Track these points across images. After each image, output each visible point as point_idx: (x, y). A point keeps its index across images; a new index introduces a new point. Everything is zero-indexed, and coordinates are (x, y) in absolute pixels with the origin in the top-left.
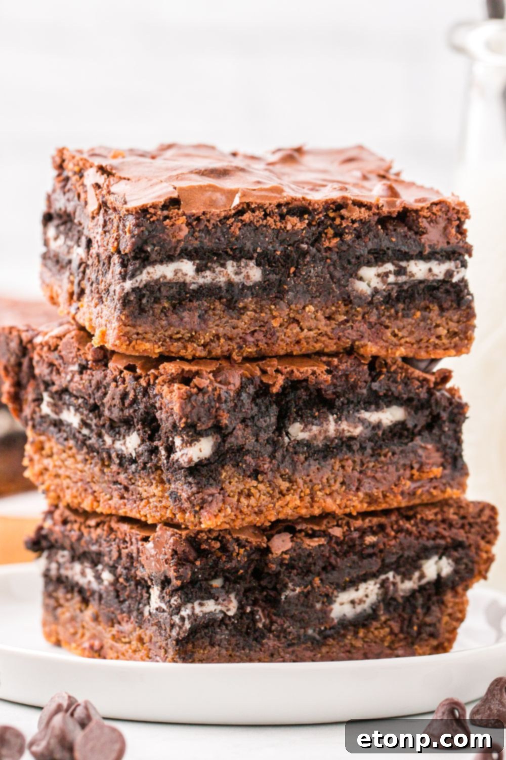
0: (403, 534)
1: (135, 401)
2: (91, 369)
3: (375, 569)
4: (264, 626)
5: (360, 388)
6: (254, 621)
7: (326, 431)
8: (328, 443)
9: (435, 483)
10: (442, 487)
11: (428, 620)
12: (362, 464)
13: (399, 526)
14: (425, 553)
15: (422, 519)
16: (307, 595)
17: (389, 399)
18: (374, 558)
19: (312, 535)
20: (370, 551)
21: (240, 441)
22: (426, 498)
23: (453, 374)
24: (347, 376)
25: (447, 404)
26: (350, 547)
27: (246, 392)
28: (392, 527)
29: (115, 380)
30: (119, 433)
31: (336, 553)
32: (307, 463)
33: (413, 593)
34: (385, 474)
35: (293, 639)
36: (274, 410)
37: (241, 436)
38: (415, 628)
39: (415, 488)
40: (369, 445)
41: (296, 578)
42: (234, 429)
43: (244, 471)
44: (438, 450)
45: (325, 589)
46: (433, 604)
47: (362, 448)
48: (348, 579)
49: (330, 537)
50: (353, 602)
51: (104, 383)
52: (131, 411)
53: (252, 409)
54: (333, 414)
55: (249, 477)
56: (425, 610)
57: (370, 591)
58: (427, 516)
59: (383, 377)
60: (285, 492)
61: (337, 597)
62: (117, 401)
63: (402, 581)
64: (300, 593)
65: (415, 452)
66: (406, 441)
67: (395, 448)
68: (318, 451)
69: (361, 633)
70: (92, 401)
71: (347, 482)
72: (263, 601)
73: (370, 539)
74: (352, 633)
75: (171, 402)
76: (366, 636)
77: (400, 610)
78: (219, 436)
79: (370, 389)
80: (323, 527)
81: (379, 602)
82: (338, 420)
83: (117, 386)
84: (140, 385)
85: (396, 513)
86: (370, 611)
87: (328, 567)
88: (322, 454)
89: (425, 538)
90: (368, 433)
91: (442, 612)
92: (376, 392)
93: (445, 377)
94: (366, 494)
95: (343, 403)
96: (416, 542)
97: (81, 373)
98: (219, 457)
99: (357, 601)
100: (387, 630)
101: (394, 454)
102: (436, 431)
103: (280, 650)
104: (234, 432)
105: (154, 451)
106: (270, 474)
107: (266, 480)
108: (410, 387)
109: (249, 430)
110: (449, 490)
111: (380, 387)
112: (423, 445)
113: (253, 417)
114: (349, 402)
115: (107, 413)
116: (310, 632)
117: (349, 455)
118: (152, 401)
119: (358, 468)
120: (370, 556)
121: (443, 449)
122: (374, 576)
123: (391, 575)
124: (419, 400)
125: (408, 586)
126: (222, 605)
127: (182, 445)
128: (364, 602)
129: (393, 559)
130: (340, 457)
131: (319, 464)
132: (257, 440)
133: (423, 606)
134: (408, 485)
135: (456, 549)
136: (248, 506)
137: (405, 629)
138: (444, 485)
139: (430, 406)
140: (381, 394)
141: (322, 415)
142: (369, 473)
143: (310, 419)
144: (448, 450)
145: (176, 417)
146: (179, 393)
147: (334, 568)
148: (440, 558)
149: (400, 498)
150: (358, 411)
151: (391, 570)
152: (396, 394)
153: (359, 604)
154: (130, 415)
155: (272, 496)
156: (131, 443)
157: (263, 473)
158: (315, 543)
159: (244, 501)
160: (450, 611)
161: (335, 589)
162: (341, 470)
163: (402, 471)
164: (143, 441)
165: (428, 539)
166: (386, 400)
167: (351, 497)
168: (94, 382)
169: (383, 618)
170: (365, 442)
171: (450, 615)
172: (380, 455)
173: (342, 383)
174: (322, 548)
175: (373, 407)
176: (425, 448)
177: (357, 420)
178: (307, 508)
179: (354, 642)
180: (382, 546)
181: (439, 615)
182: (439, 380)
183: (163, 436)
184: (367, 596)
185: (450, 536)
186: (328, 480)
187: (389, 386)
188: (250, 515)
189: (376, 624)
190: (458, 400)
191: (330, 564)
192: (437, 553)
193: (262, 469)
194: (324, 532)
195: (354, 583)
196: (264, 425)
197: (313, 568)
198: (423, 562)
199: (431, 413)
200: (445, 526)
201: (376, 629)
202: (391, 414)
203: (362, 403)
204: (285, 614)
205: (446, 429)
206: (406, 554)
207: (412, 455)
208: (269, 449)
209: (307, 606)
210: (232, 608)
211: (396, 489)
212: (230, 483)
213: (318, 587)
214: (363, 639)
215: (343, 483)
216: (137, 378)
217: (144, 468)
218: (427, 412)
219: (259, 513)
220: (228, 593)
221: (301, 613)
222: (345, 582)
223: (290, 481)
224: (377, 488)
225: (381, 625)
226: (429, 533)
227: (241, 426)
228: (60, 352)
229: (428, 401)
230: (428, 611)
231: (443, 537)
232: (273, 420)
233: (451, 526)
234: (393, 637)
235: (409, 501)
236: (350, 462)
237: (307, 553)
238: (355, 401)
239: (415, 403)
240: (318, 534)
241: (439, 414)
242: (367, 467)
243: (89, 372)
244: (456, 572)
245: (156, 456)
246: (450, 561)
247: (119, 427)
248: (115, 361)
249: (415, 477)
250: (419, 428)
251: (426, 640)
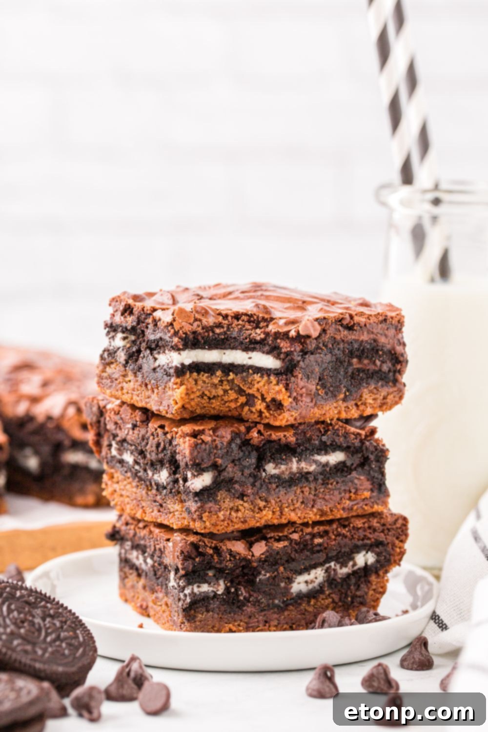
0: (341, 537)
1: (164, 449)
2: (139, 427)
3: (321, 560)
4: (245, 598)
5: (314, 440)
6: (238, 595)
7: (291, 468)
8: (293, 476)
9: (366, 502)
10: (371, 504)
11: (358, 593)
12: (316, 490)
13: (338, 532)
14: (357, 549)
15: (354, 527)
16: (274, 578)
17: (334, 447)
18: (321, 553)
19: (279, 540)
20: (318, 548)
21: (231, 475)
22: (360, 512)
23: (378, 430)
24: (305, 433)
25: (374, 450)
26: (304, 545)
27: (234, 443)
28: (333, 533)
29: (152, 434)
30: (156, 469)
31: (296, 551)
32: (277, 490)
33: (348, 576)
34: (332, 496)
35: (264, 606)
36: (254, 454)
37: (231, 471)
38: (349, 599)
39: (352, 505)
40: (320, 477)
41: (267, 568)
42: (226, 467)
43: (234, 494)
44: (368, 480)
45: (286, 575)
46: (362, 583)
47: (316, 479)
48: (303, 567)
49: (291, 540)
50: (306, 582)
51: (147, 436)
52: (163, 455)
53: (239, 454)
54: (295, 457)
55: (238, 498)
56: (356, 587)
57: (318, 575)
58: (357, 525)
59: (329, 433)
60: (262, 508)
61: (296, 578)
62: (154, 448)
63: (341, 568)
64: (269, 577)
65: (352, 482)
66: (346, 474)
67: (338, 479)
68: (285, 481)
69: (312, 602)
70: (139, 448)
71: (306, 502)
72: (244, 582)
73: (318, 541)
74: (306, 602)
75: (184, 449)
76: (315, 604)
77: (339, 587)
78: (216, 472)
79: (321, 440)
80: (286, 533)
81: (325, 582)
82: (299, 461)
83: (154, 439)
84: (167, 438)
85: (337, 523)
86: (318, 588)
87: (290, 560)
88: (288, 484)
89: (356, 540)
90: (320, 469)
91: (369, 589)
92: (325, 442)
93: (373, 432)
94: (319, 510)
95: (302, 450)
96: (350, 542)
97: (133, 429)
98: (217, 485)
99: (309, 581)
100: (330, 600)
101: (337, 483)
102: (366, 467)
103: (256, 614)
104: (227, 469)
105: (176, 481)
106: (252, 497)
107: (249, 501)
108: (348, 439)
109: (237, 468)
110: (376, 506)
111: (328, 439)
112: (357, 477)
113: (239, 459)
114: (307, 449)
115: (148, 456)
116: (276, 602)
117: (306, 484)
118: (174, 449)
119: (313, 492)
120: (318, 552)
121: (371, 479)
122: (321, 564)
123: (332, 564)
124: (355, 447)
125: (345, 570)
126: (213, 587)
127: (192, 477)
128: (314, 582)
129: (334, 553)
130: (300, 485)
131: (286, 490)
132: (242, 474)
133: (355, 584)
134: (348, 503)
135: (377, 546)
136: (236, 518)
137: (343, 599)
138: (373, 503)
139: (362, 451)
140: (328, 443)
141: (288, 458)
142: (321, 495)
143: (279, 461)
144: (375, 480)
145: (188, 459)
146: (189, 443)
147: (293, 560)
148: (367, 552)
149: (342, 512)
150: (313, 455)
151: (333, 561)
152: (339, 444)
153: (311, 583)
154: (162, 458)
155: (253, 511)
156: (163, 476)
157: (247, 496)
158: (281, 545)
159: (234, 514)
160: (374, 587)
161: (294, 573)
162: (301, 494)
163: (343, 494)
164: (170, 475)
165: (358, 540)
166: (332, 448)
167: (308, 512)
168: (140, 436)
169: (327, 593)
170: (317, 475)
171: (374, 590)
172: (328, 484)
173: (302, 437)
174: (286, 548)
175: (323, 452)
176: (359, 479)
177: (312, 461)
178: (277, 519)
179: (307, 608)
180: (326, 545)
181: (366, 590)
182: (368, 434)
183: (181, 471)
184: (316, 578)
185: (373, 538)
186: (292, 500)
187: (334, 439)
188: (238, 524)
189: (322, 596)
190: (382, 447)
191: (291, 558)
192: (365, 549)
193: (246, 493)
194: (286, 536)
195: (307, 570)
196: (247, 464)
197: (279, 561)
198: (355, 555)
199: (363, 456)
200: (371, 531)
201: (323, 599)
202: (336, 457)
203: (315, 450)
204: (259, 591)
205: (374, 466)
206: (343, 550)
207: (350, 484)
208: (251, 480)
209: (274, 585)
210: (221, 589)
211: (339, 506)
212: (224, 502)
213: (282, 573)
214: (313, 606)
215: (302, 503)
216: (165, 434)
217: (171, 492)
218: (360, 455)
219: (244, 522)
220: (217, 579)
221: (270, 590)
222: (301, 569)
223: (266, 501)
224: (326, 506)
225: (326, 597)
226: (359, 536)
227: (232, 465)
228: (121, 415)
229: (361, 447)
230: (358, 588)
231: (369, 539)
232: (254, 461)
233: (375, 530)
234: (335, 605)
235: (349, 513)
236: (307, 489)
237: (276, 552)
238: (311, 448)
239: (352, 449)
240: (283, 538)
241: (368, 457)
242: (319, 492)
243: (138, 428)
244: (377, 561)
245: (178, 484)
246: (373, 554)
247: (157, 465)
248: (153, 423)
249: (352, 498)
250: (355, 466)
251: (358, 607)
